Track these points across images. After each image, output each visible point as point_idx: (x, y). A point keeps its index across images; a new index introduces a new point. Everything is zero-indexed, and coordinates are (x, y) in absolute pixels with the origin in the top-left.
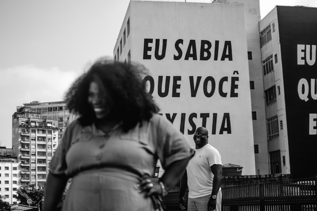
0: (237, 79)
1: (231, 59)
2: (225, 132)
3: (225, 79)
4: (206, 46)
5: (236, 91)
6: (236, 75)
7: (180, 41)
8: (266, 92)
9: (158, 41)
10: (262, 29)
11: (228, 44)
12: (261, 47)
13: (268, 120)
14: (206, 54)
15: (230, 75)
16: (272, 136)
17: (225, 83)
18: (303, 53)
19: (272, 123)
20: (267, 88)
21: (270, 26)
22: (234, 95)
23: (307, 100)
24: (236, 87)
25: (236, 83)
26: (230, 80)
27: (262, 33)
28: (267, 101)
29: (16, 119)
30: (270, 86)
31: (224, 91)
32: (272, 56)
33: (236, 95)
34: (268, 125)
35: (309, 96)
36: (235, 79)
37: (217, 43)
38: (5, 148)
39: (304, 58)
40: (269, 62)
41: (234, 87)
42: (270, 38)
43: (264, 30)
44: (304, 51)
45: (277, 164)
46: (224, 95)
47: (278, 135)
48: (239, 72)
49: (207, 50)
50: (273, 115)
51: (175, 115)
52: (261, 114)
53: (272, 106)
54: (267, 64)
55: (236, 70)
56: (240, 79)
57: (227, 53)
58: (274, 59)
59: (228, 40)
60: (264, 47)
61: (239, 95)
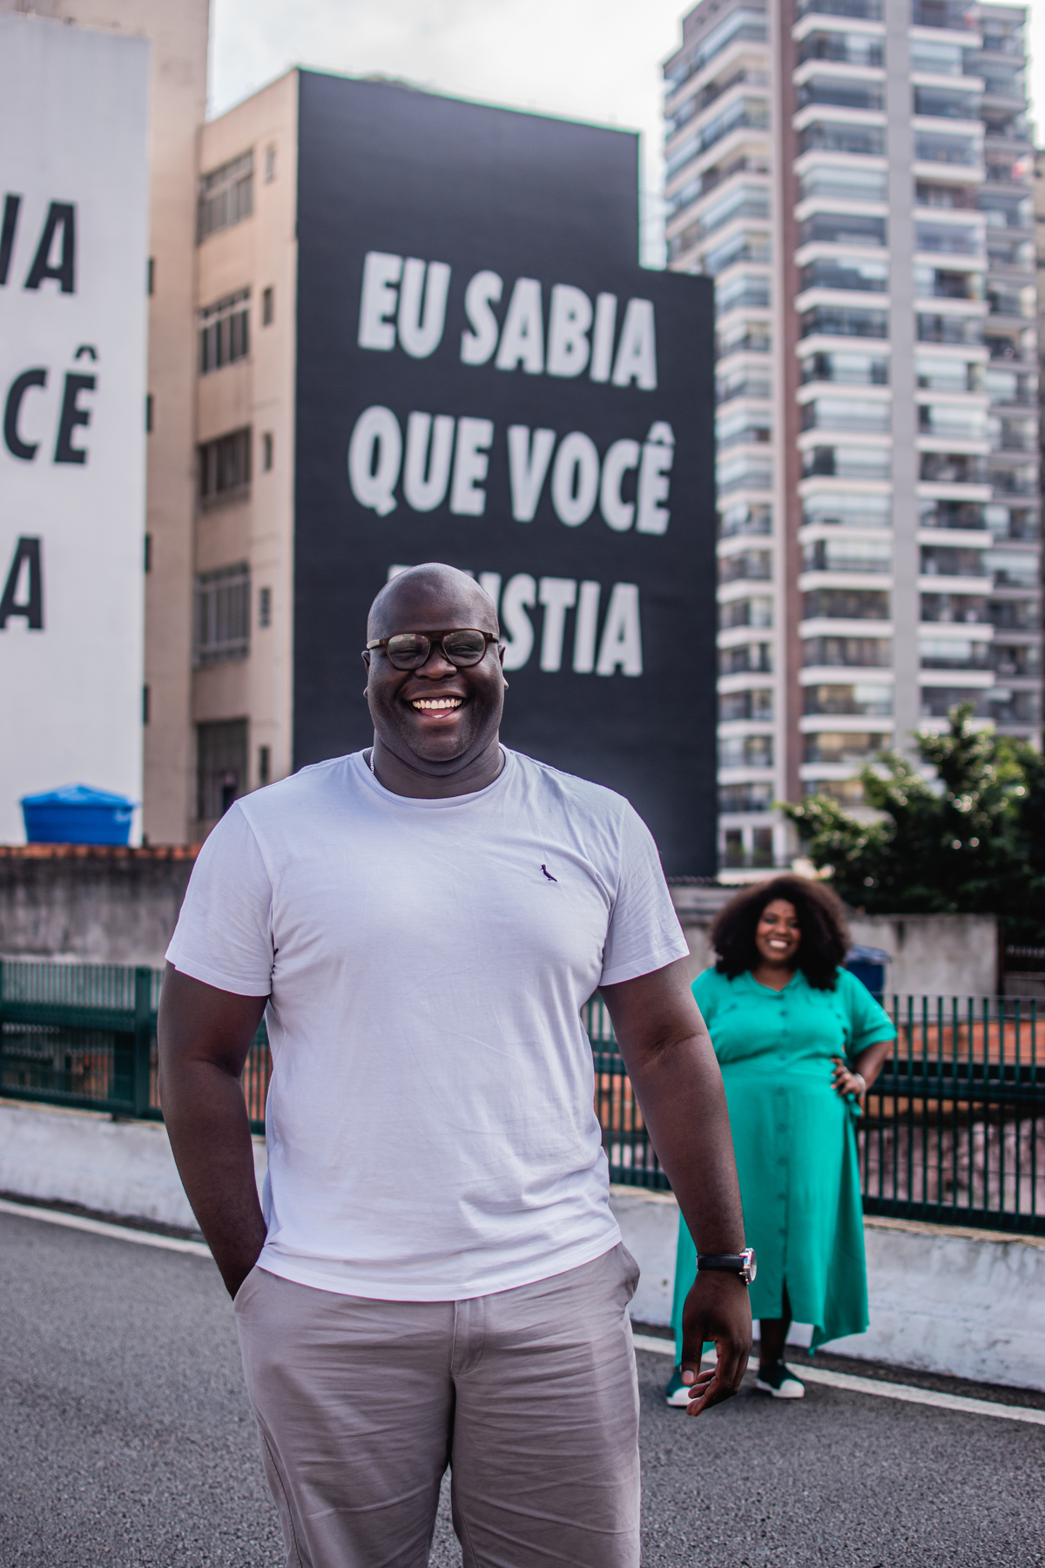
0: (89, 382)
1: (68, 287)
2: (17, 624)
3: (36, 377)
5: (80, 437)
6: (84, 366)
8: (203, 450)
10: (213, 158)
11: (62, 214)
12: (199, 240)
13: (203, 577)
15: (60, 366)
16: (217, 655)
17: (32, 395)
18: (390, 296)
19: (219, 593)
20: (210, 432)
21: (249, 153)
22: (68, 454)
23: (385, 505)
24: (83, 418)
25: (84, 400)
26: (56, 385)
27: (209, 179)
28: (203, 490)
30: (225, 424)
31: (26, 433)
32: (246, 294)
33: (79, 457)
34: (201, 602)
35: (399, 491)
36: (78, 383)
37: (12, 205)
39: (392, 320)
40: (232, 319)
41: (73, 417)
42: (245, 209)
43: (223, 170)
44: (396, 287)
45: (229, 780)
46: (25, 452)
47: (244, 651)
48: (101, 352)
50: (229, 557)
52: (172, 548)
53: (227, 521)
54: (219, 326)
55: (87, 340)
56: (102, 384)
57: (55, 259)
58: (255, 306)
59: (64, 197)
60: (213, 245)
61: (92, 458)
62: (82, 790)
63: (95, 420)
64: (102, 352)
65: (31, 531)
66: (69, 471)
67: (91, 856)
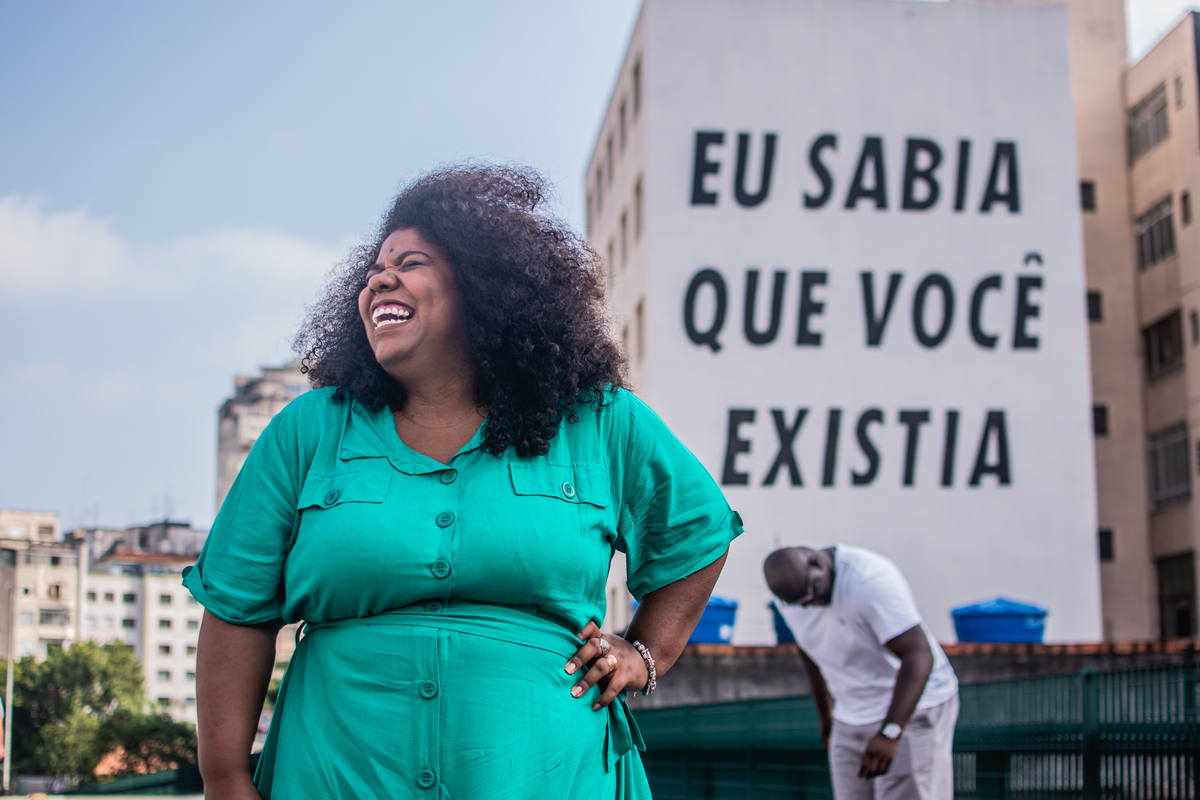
0: (1036, 282)
1: (1014, 208)
2: (989, 481)
3: (993, 282)
4: (923, 160)
5: (1032, 327)
6: (1033, 269)
7: (828, 141)
8: (1146, 332)
9: (744, 140)
10: (1135, 95)
11: (1005, 152)
12: (1130, 163)
13: (1153, 437)
14: (921, 190)
15: (1012, 270)
16: (1168, 500)
17: (991, 298)
19: (1166, 449)
20: (1149, 318)
21: (1162, 87)
22: (1024, 341)
24: (1034, 311)
25: (1034, 297)
26: (1010, 287)
27: (1133, 112)
28: (1149, 365)
29: (228, 424)
30: (1162, 309)
31: (988, 326)
32: (1168, 200)
33: (1032, 343)
34: (1153, 457)
36: (1027, 284)
37: (964, 147)
38: (186, 526)
40: (1160, 223)
41: (1026, 310)
42: (1162, 132)
43: (1144, 103)
45: (1183, 604)
46: (987, 341)
47: (1188, 494)
49: (928, 176)
50: (1171, 419)
51: (802, 414)
52: (1126, 414)
53: (1168, 388)
54: (1151, 230)
55: (1033, 248)
56: (1048, 283)
57: (1002, 186)
58: (1176, 210)
59: (1005, 136)
60: (1142, 165)
61: (1044, 343)
62: (1000, 601)
63: (1045, 312)
64: (1046, 256)
65: (996, 404)
66: (1025, 355)
67: (995, 653)
